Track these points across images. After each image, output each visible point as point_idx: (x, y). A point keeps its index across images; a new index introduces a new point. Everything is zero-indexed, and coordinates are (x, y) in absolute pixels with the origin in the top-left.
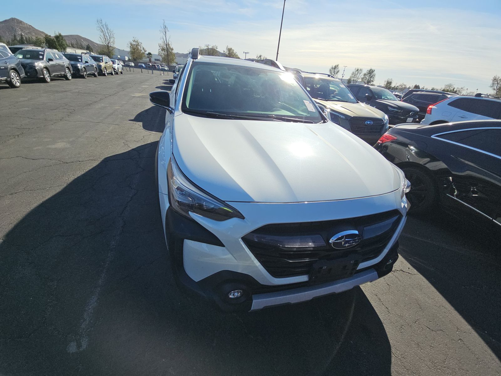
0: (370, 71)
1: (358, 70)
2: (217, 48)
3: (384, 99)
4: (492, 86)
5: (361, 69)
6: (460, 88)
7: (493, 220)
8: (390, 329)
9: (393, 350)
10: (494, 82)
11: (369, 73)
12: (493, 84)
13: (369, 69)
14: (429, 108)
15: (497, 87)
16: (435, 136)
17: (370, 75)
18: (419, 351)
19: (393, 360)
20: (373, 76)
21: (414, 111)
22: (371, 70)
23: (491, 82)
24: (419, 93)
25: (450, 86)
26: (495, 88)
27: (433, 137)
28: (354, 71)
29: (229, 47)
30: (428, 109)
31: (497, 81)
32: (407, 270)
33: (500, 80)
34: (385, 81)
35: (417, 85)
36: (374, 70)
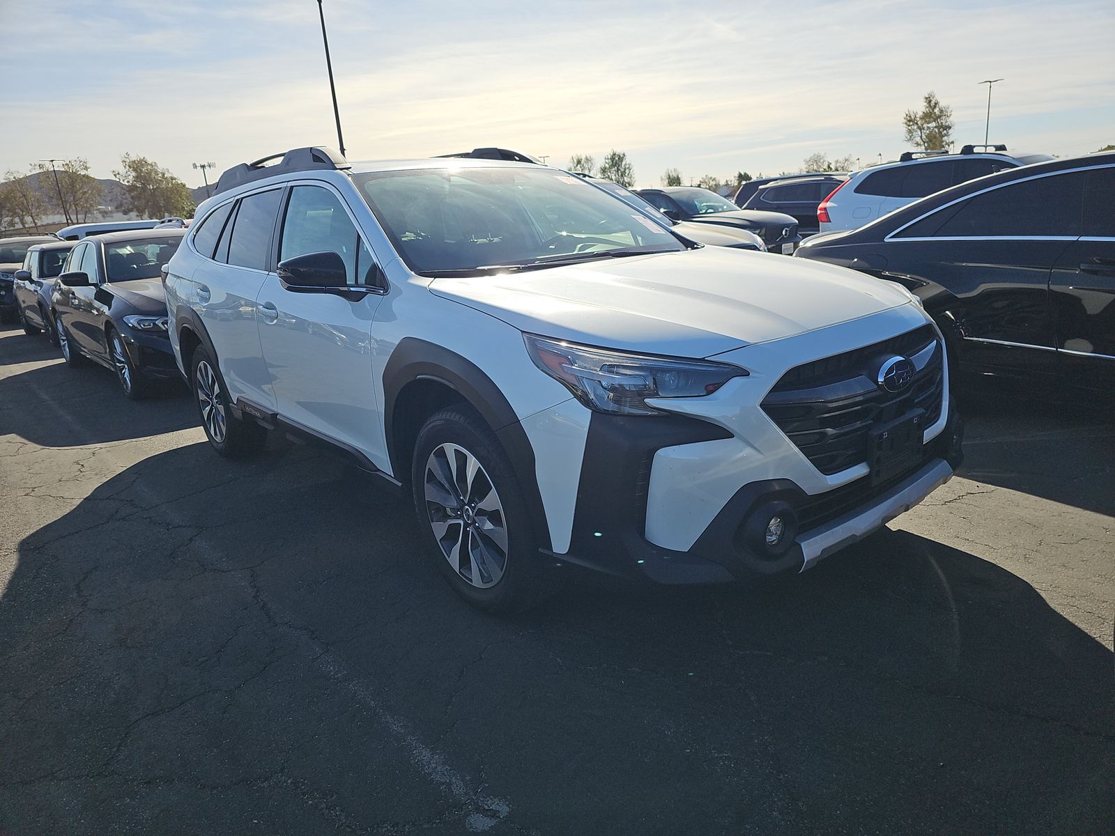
0: (613, 159)
1: (579, 162)
2: (86, 168)
3: (706, 213)
4: (909, 137)
5: (587, 159)
6: (841, 159)
7: (1059, 350)
8: (1011, 565)
9: (1034, 585)
10: (910, 128)
11: (613, 165)
12: (910, 131)
13: (609, 153)
14: (821, 209)
15: (921, 137)
16: (890, 238)
17: (618, 169)
18: (1071, 572)
19: (1043, 595)
20: (627, 171)
21: (788, 225)
22: (614, 154)
23: (904, 129)
24: (771, 184)
25: (817, 160)
26: (918, 139)
27: (887, 240)
28: (571, 164)
29: (133, 157)
30: (819, 212)
31: (917, 124)
32: (977, 490)
33: (920, 118)
34: (662, 179)
35: (743, 174)
36: (624, 155)
